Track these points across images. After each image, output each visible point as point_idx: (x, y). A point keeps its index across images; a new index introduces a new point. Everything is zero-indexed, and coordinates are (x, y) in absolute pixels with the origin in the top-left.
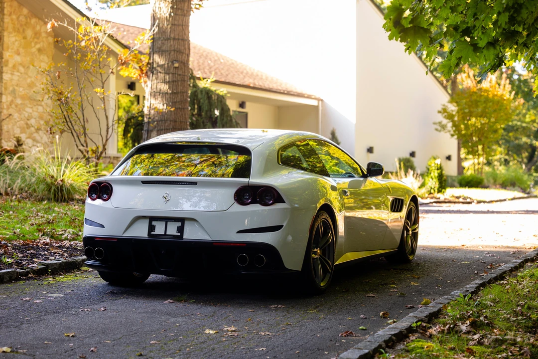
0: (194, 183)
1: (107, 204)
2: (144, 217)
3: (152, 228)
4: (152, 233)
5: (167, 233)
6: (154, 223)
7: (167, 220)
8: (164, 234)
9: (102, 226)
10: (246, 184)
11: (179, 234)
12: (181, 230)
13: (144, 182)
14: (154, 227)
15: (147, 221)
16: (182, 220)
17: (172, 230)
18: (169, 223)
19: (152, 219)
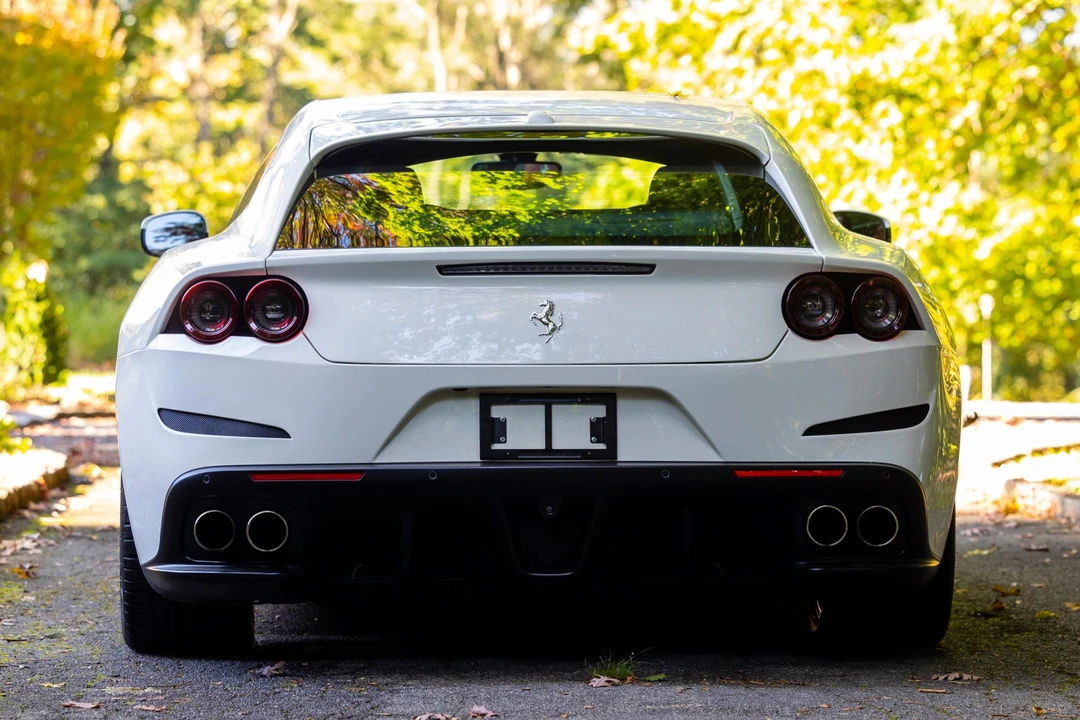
0: (645, 268)
1: (292, 351)
2: (460, 393)
3: (491, 430)
4: (496, 447)
5: (556, 446)
6: (497, 412)
7: (548, 397)
8: (542, 446)
9: (280, 433)
10: (815, 266)
11: (602, 446)
12: (605, 430)
13: (447, 269)
14: (503, 424)
15: (473, 407)
16: (607, 397)
17: (573, 431)
18: (555, 408)
19: (489, 397)
